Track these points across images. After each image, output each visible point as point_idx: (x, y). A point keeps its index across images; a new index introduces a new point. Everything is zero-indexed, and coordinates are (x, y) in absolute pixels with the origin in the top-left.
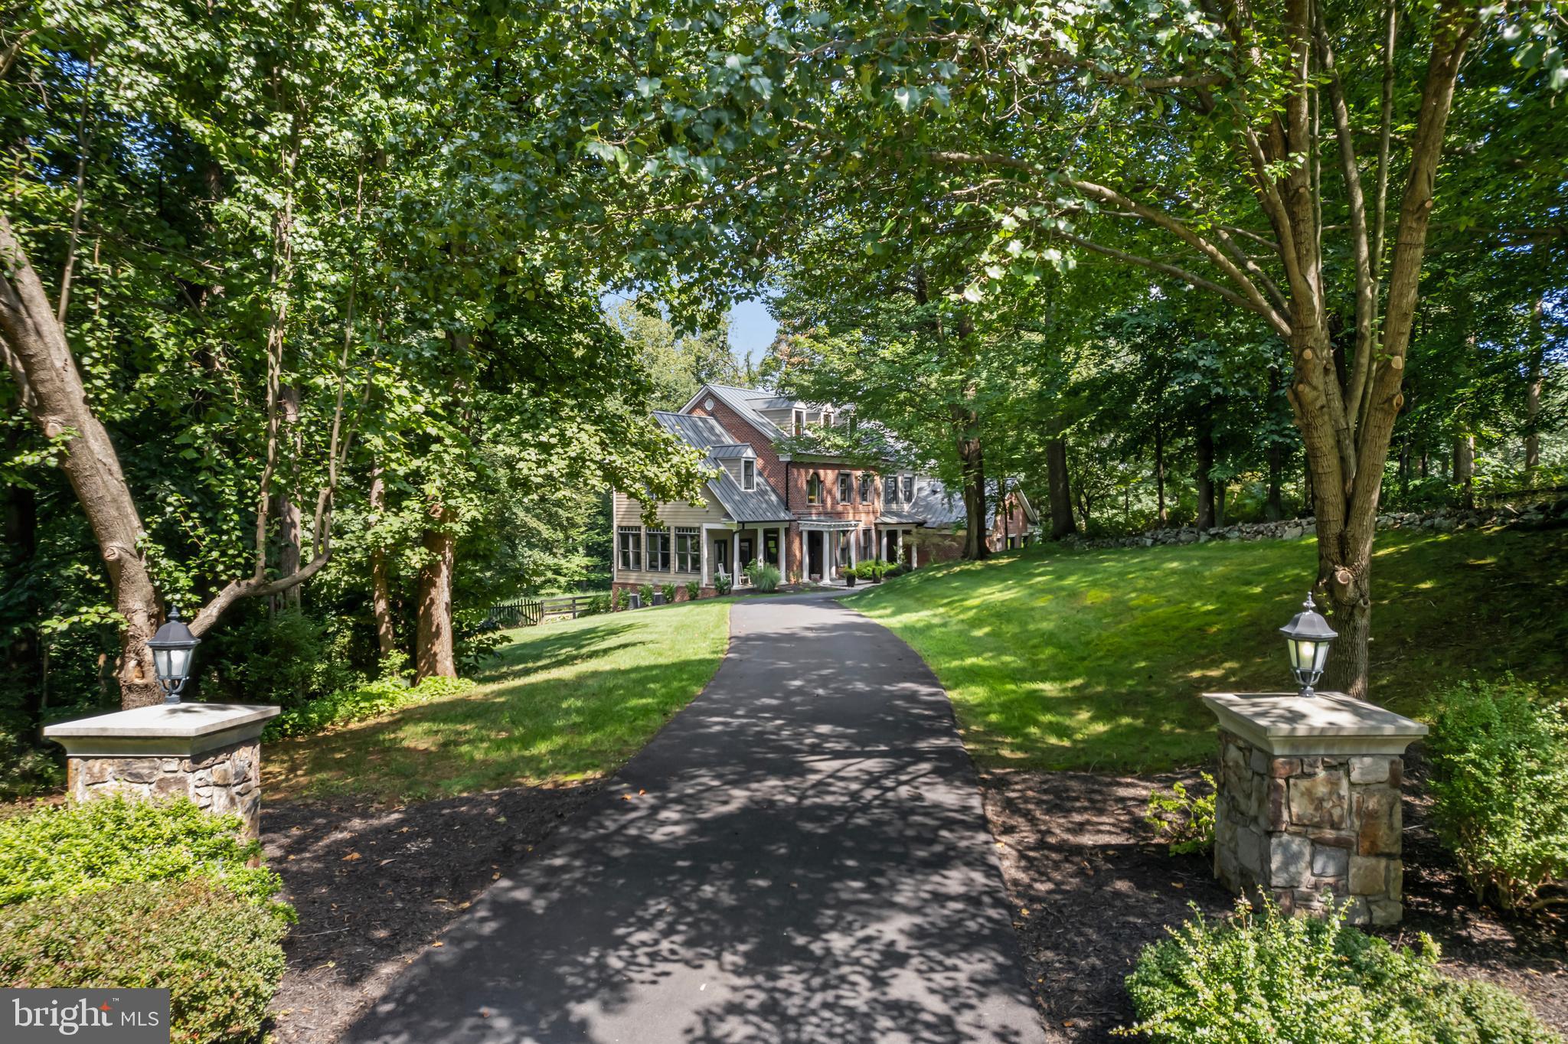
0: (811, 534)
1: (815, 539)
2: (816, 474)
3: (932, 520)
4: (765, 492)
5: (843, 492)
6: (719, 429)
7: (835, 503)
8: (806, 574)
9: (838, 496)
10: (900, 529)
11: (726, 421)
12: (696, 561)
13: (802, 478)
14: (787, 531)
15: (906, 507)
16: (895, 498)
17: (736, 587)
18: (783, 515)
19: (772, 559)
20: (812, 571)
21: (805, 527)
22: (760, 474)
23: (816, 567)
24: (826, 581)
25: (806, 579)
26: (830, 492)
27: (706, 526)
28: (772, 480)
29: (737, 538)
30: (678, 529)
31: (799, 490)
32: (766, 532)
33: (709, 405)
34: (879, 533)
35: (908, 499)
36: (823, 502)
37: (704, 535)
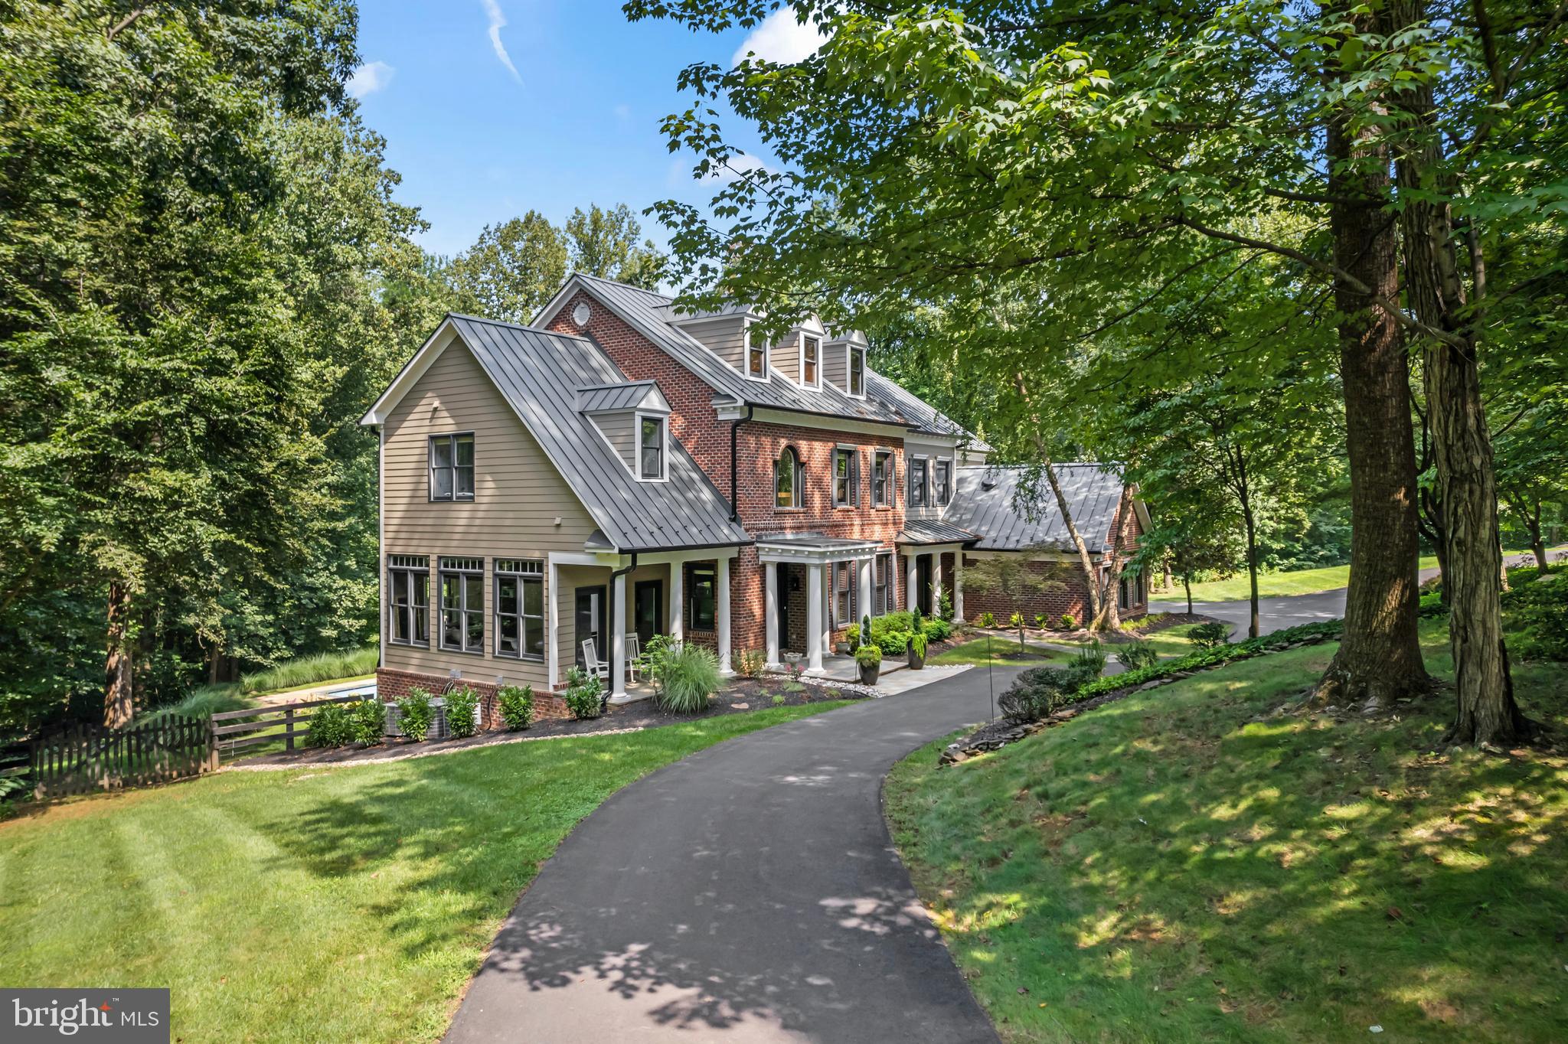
0: (782, 569)
1: (791, 580)
2: (793, 450)
3: (990, 535)
4: (689, 484)
5: (842, 486)
6: (597, 359)
7: (829, 505)
8: (773, 648)
9: (834, 491)
10: (937, 553)
11: (612, 344)
12: (536, 632)
13: (764, 454)
14: (734, 563)
15: (941, 512)
16: (924, 497)
17: (618, 696)
18: (727, 533)
19: (701, 624)
20: (784, 644)
21: (771, 557)
22: (678, 446)
23: (793, 639)
24: (816, 670)
25: (773, 662)
26: (818, 482)
27: (555, 558)
28: (702, 460)
29: (620, 584)
30: (499, 562)
31: (758, 479)
32: (689, 567)
33: (581, 316)
34: (904, 560)
35: (944, 499)
36: (805, 502)
37: (551, 577)
